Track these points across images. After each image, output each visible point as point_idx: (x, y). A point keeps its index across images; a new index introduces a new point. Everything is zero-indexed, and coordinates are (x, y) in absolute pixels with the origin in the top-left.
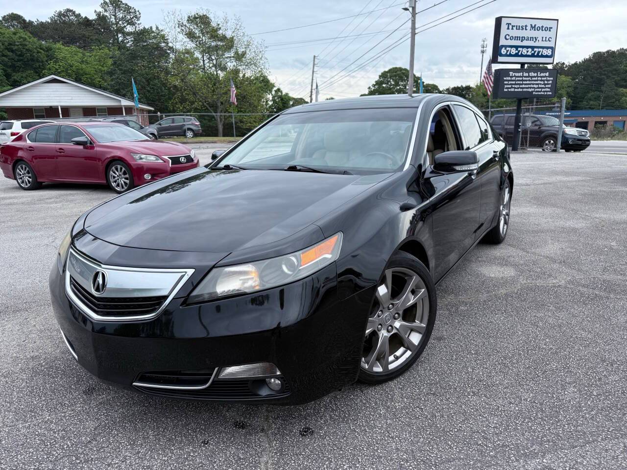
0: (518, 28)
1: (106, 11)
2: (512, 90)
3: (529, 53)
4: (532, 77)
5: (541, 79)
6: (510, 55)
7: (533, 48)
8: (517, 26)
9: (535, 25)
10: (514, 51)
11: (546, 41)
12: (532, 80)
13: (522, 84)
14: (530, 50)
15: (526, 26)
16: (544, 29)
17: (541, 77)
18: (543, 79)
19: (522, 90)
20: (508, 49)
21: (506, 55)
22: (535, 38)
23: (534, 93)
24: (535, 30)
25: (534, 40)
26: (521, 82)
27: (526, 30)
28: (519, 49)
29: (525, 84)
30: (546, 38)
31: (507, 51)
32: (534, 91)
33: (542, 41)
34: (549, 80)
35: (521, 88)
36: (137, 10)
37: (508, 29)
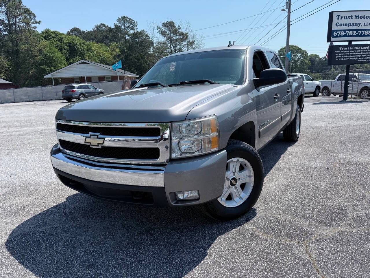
0: (345, 18)
1: (120, 23)
2: (342, 59)
3: (354, 34)
4: (356, 50)
5: (363, 51)
6: (340, 36)
7: (357, 30)
8: (344, 17)
9: (359, 15)
10: (343, 33)
11: (367, 25)
12: (357, 52)
13: (349, 55)
14: (355, 32)
15: (352, 16)
16: (365, 17)
18: (365, 51)
19: (349, 59)
20: (338, 32)
21: (337, 36)
22: (359, 24)
23: (358, 60)
24: (358, 18)
25: (358, 25)
26: (348, 54)
27: (351, 18)
28: (347, 32)
29: (351, 55)
30: (367, 23)
31: (338, 34)
32: (358, 59)
33: (364, 25)
34: (369, 52)
35: (348, 58)
36: (135, 21)
37: (338, 19)
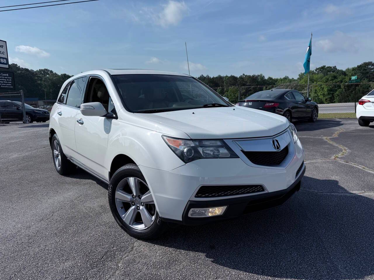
5: (4, 77)
17: (3, 76)
34: (9, 79)
